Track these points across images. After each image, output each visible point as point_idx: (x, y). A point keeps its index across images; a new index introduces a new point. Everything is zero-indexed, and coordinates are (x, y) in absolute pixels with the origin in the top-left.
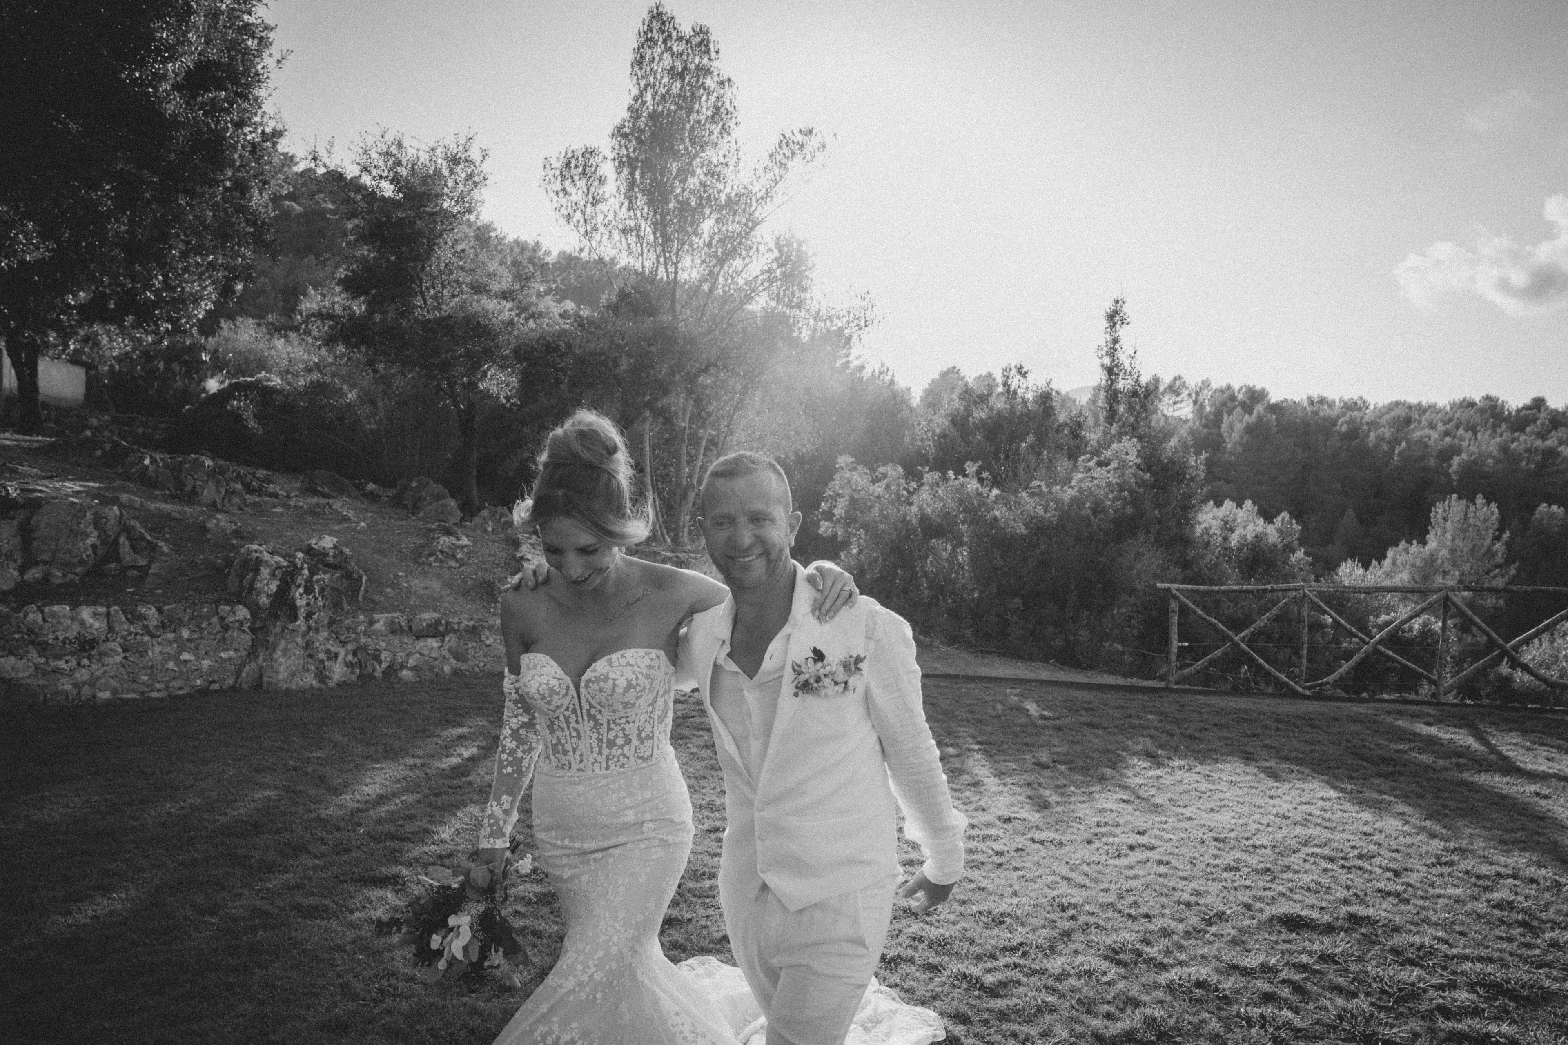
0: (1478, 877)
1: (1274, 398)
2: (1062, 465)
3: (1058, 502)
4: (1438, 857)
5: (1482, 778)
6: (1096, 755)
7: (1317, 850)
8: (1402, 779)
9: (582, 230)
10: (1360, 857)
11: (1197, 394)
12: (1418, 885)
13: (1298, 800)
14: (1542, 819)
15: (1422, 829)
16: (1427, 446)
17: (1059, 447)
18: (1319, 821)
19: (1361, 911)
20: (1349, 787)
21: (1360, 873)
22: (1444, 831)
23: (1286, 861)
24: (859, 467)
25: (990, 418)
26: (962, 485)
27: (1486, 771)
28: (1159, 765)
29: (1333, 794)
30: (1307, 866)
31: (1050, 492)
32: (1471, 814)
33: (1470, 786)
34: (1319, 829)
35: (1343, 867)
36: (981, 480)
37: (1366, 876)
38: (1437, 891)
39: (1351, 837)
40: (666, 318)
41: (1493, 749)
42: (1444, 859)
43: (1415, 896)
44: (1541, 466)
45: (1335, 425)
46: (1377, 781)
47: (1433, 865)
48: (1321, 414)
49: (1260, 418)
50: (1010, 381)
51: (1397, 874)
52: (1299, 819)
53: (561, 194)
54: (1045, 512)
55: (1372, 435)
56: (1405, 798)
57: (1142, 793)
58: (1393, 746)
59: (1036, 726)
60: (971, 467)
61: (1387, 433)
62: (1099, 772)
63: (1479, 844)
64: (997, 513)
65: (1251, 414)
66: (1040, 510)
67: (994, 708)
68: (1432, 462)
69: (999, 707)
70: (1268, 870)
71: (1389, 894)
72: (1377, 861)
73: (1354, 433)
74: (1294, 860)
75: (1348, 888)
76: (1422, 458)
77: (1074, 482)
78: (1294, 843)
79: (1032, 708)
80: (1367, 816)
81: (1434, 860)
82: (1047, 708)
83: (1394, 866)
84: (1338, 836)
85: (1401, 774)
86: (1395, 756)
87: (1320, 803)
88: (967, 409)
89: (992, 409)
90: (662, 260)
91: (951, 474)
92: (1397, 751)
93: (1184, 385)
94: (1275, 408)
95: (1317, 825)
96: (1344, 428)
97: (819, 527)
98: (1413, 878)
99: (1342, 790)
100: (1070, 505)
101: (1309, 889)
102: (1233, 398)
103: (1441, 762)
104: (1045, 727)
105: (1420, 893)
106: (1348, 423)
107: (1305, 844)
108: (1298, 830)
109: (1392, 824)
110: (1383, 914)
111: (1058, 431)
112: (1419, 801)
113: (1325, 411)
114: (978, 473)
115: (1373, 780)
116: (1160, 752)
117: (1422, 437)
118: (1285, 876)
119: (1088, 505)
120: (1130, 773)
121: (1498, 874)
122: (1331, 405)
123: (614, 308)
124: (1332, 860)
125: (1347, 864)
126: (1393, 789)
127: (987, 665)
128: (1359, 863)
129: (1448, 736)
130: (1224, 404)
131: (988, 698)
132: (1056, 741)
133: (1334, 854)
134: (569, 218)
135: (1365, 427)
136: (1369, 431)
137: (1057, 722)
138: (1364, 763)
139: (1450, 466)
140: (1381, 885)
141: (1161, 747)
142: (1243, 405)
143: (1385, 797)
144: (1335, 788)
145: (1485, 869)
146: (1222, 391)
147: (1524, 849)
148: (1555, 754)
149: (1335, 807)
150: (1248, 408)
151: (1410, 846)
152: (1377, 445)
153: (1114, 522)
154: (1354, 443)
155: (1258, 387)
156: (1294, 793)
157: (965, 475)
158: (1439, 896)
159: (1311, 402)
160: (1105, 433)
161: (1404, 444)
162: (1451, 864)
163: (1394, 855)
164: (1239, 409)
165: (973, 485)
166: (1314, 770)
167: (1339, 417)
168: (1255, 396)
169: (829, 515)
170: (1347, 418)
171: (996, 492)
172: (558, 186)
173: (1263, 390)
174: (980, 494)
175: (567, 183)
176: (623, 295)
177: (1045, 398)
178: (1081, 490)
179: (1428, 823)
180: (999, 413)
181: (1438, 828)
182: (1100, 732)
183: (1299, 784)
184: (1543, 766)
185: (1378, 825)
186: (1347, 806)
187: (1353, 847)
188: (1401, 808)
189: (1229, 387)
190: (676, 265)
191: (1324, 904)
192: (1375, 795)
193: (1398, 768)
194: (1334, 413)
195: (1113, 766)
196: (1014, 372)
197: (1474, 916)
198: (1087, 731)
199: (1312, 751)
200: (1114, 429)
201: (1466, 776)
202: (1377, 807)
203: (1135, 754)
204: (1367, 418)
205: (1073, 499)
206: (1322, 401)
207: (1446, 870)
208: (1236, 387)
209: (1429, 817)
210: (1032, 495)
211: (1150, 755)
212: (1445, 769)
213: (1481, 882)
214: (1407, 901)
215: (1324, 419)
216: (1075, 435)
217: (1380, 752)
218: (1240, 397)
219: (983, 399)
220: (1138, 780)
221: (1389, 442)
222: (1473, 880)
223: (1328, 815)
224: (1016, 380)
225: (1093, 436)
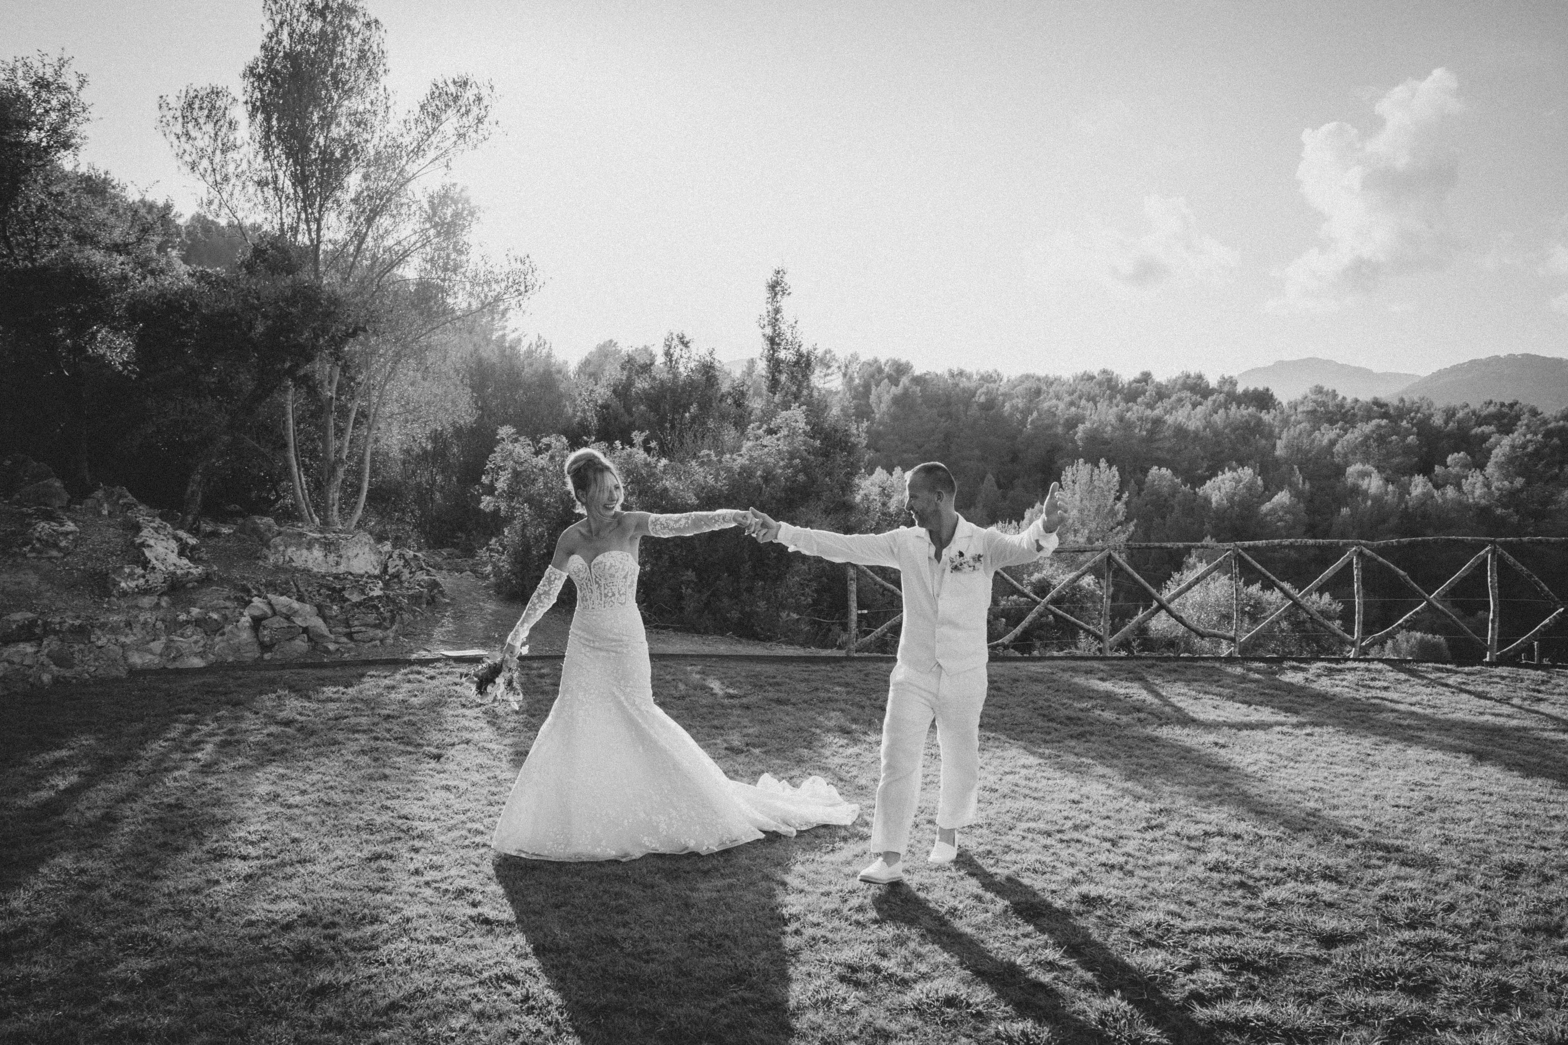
0: (1190, 838)
1: (918, 371)
2: (730, 434)
3: (729, 470)
4: (1148, 820)
5: (1165, 732)
6: (790, 735)
7: (1032, 825)
8: (1093, 738)
9: (210, 180)
10: (1076, 828)
11: (846, 367)
12: (1137, 854)
13: (1001, 771)
14: (1226, 769)
15: (1126, 791)
16: (1055, 415)
17: (723, 417)
18: (1027, 792)
19: (1094, 891)
20: (1047, 751)
21: (1079, 846)
22: (1145, 791)
23: (1005, 840)
24: (522, 439)
25: (652, 387)
26: (630, 455)
27: (1167, 724)
28: (856, 742)
29: (1032, 760)
30: (1027, 844)
31: (720, 461)
32: (1163, 769)
33: (1154, 740)
34: (1028, 800)
35: (1062, 841)
36: (648, 450)
37: (1086, 849)
38: (1158, 858)
39: (1062, 807)
40: (306, 276)
41: (1166, 702)
42: (1154, 823)
43: (1137, 866)
44: (1151, 432)
45: (974, 396)
46: (1073, 743)
47: (1146, 829)
48: (961, 385)
49: (906, 389)
50: (672, 351)
51: (1114, 844)
52: (1006, 791)
53: (183, 139)
54: (716, 480)
55: (1007, 405)
56: (1101, 757)
57: (843, 774)
58: (1077, 705)
59: (723, 706)
60: (638, 437)
61: (1020, 403)
62: (795, 754)
63: (1181, 802)
64: (667, 484)
65: (897, 385)
66: (710, 480)
67: (676, 687)
68: (1060, 430)
69: (682, 687)
70: (990, 852)
71: (1113, 867)
72: (1092, 831)
73: (990, 405)
74: (1011, 838)
75: (1072, 865)
76: (1049, 427)
77: (744, 450)
78: (1007, 818)
79: (716, 686)
80: (1071, 781)
81: (1144, 824)
82: (731, 685)
83: (1109, 834)
84: (1049, 807)
85: (1092, 734)
86: (1081, 715)
87: (1024, 772)
88: (629, 378)
89: (654, 379)
90: (303, 216)
91: (618, 443)
92: (1082, 710)
93: (834, 358)
94: (918, 380)
95: (1025, 796)
96: (983, 399)
97: (479, 502)
98: (1130, 846)
99: (1041, 756)
100: (739, 474)
101: (1035, 871)
102: (880, 370)
103: (1124, 719)
104: (733, 707)
105: (1141, 862)
106: (986, 394)
107: (1019, 819)
108: (1009, 803)
109: (1095, 789)
110: (1114, 891)
111: (721, 401)
112: (1115, 762)
113: (964, 383)
114: (646, 442)
115: (1067, 742)
116: (854, 727)
117: (1050, 408)
118: (1007, 858)
119: (759, 473)
120: (827, 753)
121: (1206, 834)
122: (969, 377)
123: (250, 267)
124: (1049, 834)
125: (1065, 838)
126: (1088, 750)
127: (664, 641)
128: (1076, 835)
129: (1122, 691)
130: (872, 376)
131: (668, 677)
132: (745, 722)
133: (1049, 827)
134: (193, 166)
135: (1001, 398)
136: (1004, 402)
137: (745, 700)
138: (1054, 725)
139: (1076, 433)
140: (1103, 858)
141: (855, 721)
142: (889, 377)
143: (1083, 759)
144: (1033, 753)
145: (1193, 830)
146: (870, 365)
147: (1221, 803)
148: (1218, 701)
149: (1039, 775)
150: (894, 380)
151: (1119, 811)
152: (1011, 415)
153: (785, 490)
154: (991, 413)
155: (903, 360)
156: (996, 762)
157: (632, 445)
158: (1160, 864)
159: (952, 375)
160: (769, 402)
161: (1035, 414)
162: (1161, 826)
163: (1106, 822)
164: (886, 380)
165: (640, 455)
166: (1009, 736)
167: (977, 389)
168: (900, 369)
169: (490, 490)
170: (984, 389)
171: (664, 461)
172: (178, 129)
173: (908, 363)
174: (647, 465)
175: (190, 126)
176: (258, 252)
177: (708, 371)
178: (751, 459)
179: (1129, 785)
180: (662, 382)
181: (1139, 789)
182: (789, 708)
183: (999, 752)
184: (1211, 716)
185: (1084, 790)
186: (1050, 773)
187: (1066, 818)
188: (1100, 770)
189: (876, 361)
190: (318, 221)
191: (1053, 887)
192: (1072, 758)
193: (1088, 728)
194: (972, 385)
195: (809, 746)
196: (676, 342)
197: (1196, 882)
198: (776, 708)
199: (1003, 716)
200: (777, 398)
201: (1149, 731)
202: (1079, 770)
203: (829, 730)
204: (1002, 390)
205: (743, 468)
206: (961, 373)
207: (1158, 833)
208: (883, 361)
209: (1129, 778)
210: (702, 464)
211: (845, 731)
212: (1128, 725)
213: (1193, 844)
214: (1131, 874)
215: (964, 390)
216: (738, 404)
217: (1067, 712)
218: (887, 369)
219: (646, 368)
220: (837, 760)
221: (1022, 412)
222: (1185, 842)
223: (1033, 784)
224: (678, 349)
225: (756, 404)
